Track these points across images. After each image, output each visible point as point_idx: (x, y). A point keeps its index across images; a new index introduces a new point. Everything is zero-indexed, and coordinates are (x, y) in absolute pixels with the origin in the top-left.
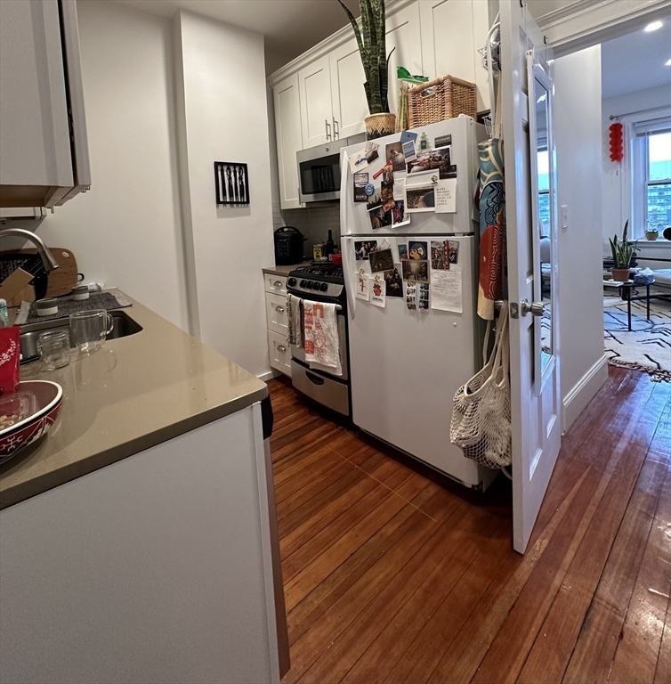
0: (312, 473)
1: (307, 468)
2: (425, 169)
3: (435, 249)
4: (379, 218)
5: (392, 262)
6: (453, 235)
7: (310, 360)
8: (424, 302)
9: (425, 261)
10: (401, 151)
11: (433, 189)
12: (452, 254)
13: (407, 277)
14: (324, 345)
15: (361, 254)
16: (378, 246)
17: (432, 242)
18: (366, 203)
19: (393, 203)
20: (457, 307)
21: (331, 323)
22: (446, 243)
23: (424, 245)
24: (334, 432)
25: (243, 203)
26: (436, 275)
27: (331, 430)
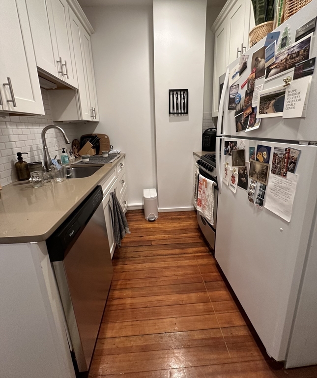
0: (179, 271)
1: (178, 267)
2: (280, 71)
3: (277, 155)
4: (241, 123)
5: (244, 161)
6: (297, 142)
7: (199, 210)
8: (260, 200)
9: (267, 165)
10: (263, 57)
11: (284, 93)
12: (292, 162)
13: (252, 175)
14: (205, 204)
15: (228, 151)
16: (238, 146)
17: (275, 148)
18: (235, 111)
19: (251, 110)
20: (287, 215)
21: (210, 193)
22: (288, 151)
23: (268, 149)
24: (205, 254)
25: (185, 113)
26: (273, 180)
27: (205, 252)
